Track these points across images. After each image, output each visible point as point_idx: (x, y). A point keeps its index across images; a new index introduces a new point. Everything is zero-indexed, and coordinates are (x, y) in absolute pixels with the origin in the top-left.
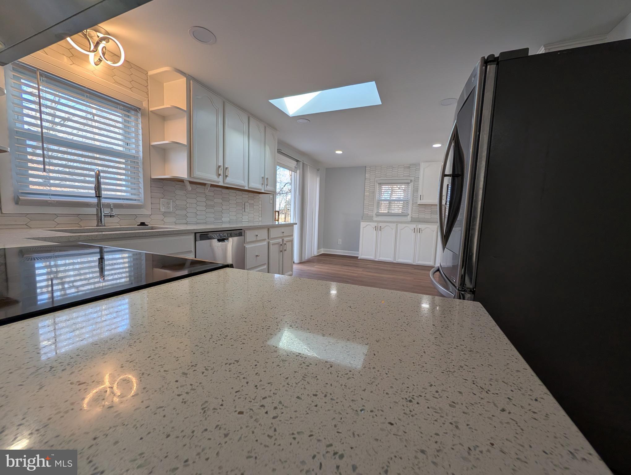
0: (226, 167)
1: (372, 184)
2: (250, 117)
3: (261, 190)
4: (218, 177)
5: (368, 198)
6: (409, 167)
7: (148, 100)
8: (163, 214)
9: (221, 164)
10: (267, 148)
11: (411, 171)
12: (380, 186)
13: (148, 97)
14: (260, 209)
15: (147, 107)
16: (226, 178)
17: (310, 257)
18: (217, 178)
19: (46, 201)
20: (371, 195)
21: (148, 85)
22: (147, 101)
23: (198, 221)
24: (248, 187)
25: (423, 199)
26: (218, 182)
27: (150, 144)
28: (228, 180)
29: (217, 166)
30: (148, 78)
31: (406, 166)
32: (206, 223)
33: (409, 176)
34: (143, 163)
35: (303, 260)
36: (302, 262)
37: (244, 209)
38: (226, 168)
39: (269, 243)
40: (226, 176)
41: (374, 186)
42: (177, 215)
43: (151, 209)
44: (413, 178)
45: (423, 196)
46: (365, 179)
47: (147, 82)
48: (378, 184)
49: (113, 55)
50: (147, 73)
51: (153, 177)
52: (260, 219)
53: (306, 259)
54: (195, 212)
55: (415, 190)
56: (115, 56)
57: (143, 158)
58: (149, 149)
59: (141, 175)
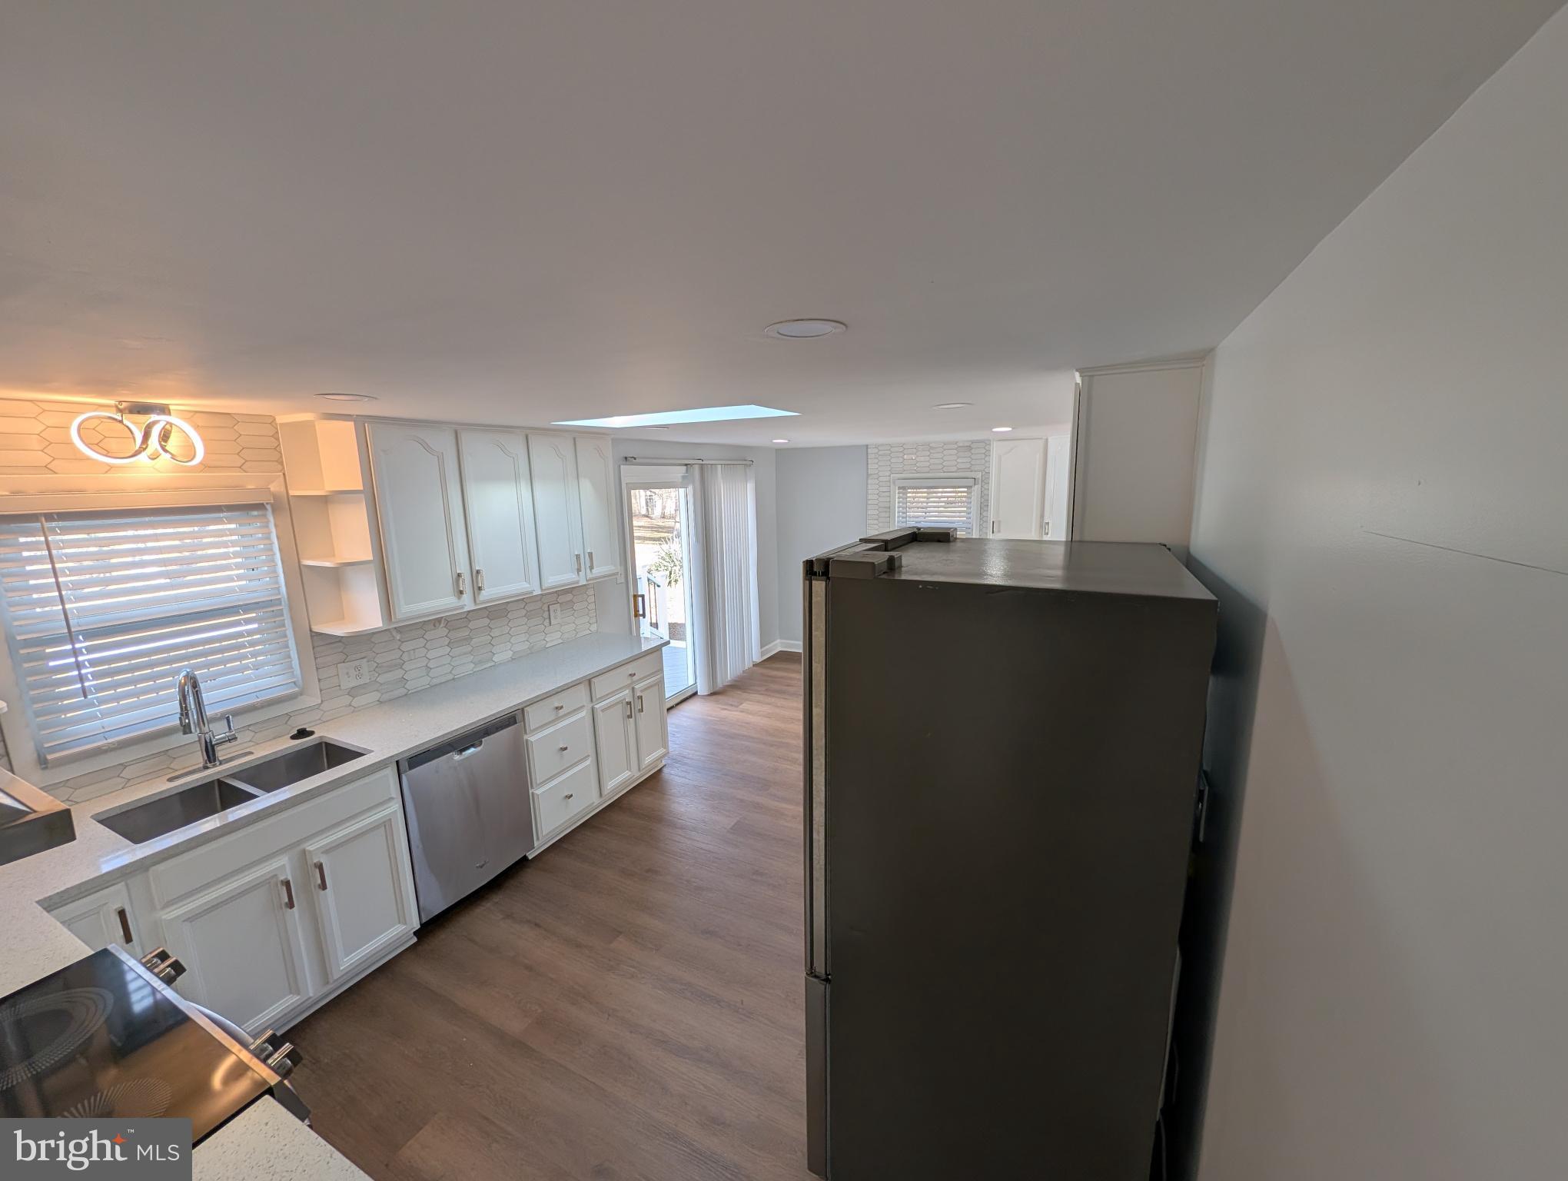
0: (477, 568)
1: (885, 489)
2: (529, 436)
3: (578, 582)
4: (459, 598)
5: (876, 522)
6: (969, 448)
7: (284, 474)
8: (348, 694)
9: (463, 568)
10: (586, 485)
11: (973, 457)
12: (904, 494)
13: (284, 468)
14: (592, 606)
15: (283, 489)
16: (479, 594)
17: (739, 672)
18: (457, 600)
19: (99, 748)
20: (883, 514)
21: (279, 445)
22: (282, 476)
23: (435, 681)
24: (542, 590)
25: (999, 531)
26: (462, 607)
27: (299, 562)
28: (485, 595)
29: (455, 576)
30: (277, 429)
31: (961, 445)
32: (453, 679)
33: (970, 470)
34: (291, 609)
35: (720, 684)
36: (717, 689)
37: (547, 621)
38: (478, 572)
39: (593, 709)
40: (480, 589)
41: (887, 494)
42: (381, 684)
43: (321, 691)
44: (979, 475)
45: (999, 522)
46: (868, 475)
47: (278, 439)
48: (899, 488)
49: (192, 414)
50: (275, 420)
51: (316, 629)
52: (594, 628)
53: (729, 679)
54: (424, 664)
55: (984, 506)
56: (198, 414)
57: (288, 598)
58: (299, 575)
59: (290, 633)
